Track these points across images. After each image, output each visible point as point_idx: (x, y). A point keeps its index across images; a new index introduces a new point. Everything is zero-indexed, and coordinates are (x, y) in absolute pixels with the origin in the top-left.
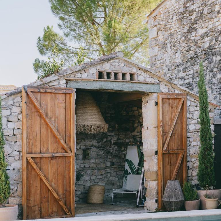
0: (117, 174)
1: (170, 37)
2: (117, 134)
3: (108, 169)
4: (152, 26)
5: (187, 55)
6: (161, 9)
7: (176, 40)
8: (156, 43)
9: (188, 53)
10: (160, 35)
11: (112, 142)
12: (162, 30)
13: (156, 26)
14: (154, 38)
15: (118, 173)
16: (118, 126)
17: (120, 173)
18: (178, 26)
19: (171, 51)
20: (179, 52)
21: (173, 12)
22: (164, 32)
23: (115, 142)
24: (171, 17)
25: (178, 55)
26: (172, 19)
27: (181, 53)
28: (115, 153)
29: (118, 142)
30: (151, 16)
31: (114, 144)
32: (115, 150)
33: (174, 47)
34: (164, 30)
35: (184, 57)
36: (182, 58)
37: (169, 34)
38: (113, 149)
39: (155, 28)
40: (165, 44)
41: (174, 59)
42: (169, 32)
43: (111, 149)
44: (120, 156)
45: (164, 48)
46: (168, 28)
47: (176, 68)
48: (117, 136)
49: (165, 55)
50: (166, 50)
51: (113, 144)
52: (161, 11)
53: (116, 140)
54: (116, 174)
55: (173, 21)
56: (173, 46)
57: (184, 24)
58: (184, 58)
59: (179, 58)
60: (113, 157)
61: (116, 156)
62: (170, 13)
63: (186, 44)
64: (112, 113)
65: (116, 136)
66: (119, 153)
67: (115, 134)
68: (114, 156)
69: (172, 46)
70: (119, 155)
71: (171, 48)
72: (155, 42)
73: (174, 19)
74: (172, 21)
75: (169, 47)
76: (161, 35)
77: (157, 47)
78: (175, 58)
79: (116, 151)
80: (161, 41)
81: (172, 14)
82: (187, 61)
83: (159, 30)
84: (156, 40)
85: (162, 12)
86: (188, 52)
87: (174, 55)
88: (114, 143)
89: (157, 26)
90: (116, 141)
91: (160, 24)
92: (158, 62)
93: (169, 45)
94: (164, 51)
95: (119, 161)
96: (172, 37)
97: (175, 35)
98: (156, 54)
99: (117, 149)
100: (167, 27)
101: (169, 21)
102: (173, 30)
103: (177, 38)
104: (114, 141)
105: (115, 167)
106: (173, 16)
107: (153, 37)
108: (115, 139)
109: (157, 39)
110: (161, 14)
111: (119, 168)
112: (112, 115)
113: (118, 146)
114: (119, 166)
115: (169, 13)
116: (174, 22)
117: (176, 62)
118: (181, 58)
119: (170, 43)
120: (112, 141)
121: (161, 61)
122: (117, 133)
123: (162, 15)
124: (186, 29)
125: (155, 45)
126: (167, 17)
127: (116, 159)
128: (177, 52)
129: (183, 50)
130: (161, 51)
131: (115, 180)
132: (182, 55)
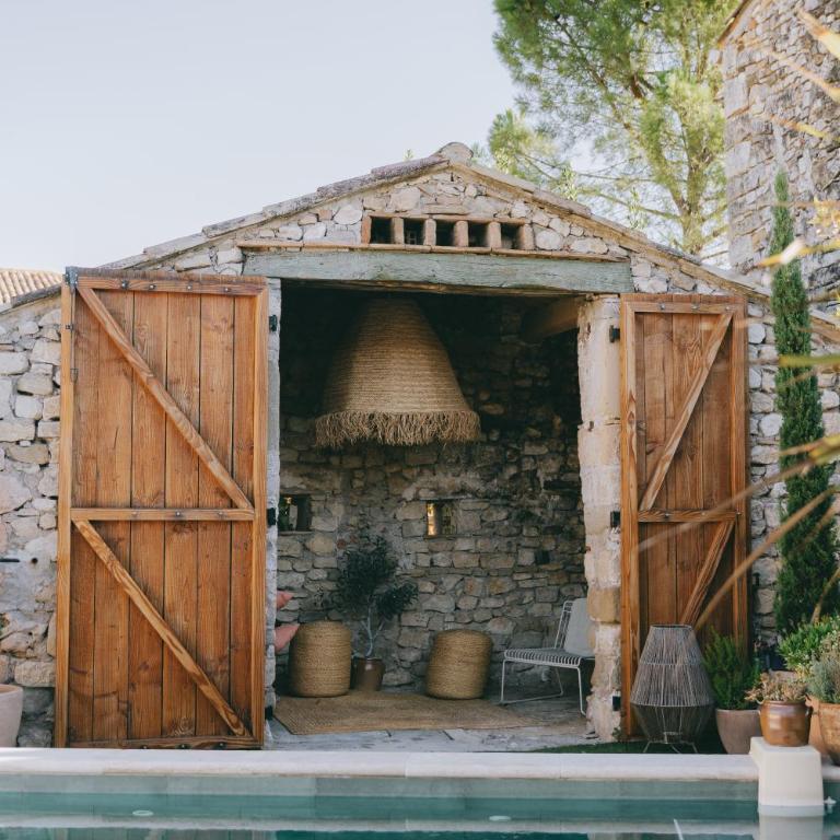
0: (559, 593)
1: (781, 102)
2: (557, 452)
3: (524, 576)
4: (734, 69)
5: (830, 164)
6: (758, 9)
7: (798, 110)
8: (743, 131)
9: (832, 154)
10: (754, 103)
11: (538, 479)
12: (758, 83)
13: (742, 69)
14: (739, 112)
15: (563, 590)
16: (564, 421)
17: (572, 590)
18: (805, 61)
19: (785, 153)
20: (806, 153)
21: (790, 15)
22: (767, 89)
23: (550, 479)
24: (784, 31)
25: (805, 164)
26: (786, 38)
27: (812, 157)
28: (552, 519)
29: (562, 478)
30: (730, 37)
31: (548, 485)
32: (550, 506)
33: (793, 140)
34: (765, 80)
35: (821, 169)
36: (817, 177)
37: (781, 94)
38: (543, 506)
39: (743, 76)
40: (769, 131)
41: (793, 182)
42: (781, 85)
43: (536, 502)
44: (572, 529)
45: (766, 143)
46: (778, 72)
47: (798, 215)
48: (561, 458)
49: (768, 169)
50: (770, 151)
51: (542, 486)
52: (758, 13)
53: (555, 473)
54: (555, 594)
55: (789, 46)
56: (792, 136)
57: (819, 53)
58: (821, 175)
59: (808, 175)
60: (544, 532)
61: (556, 530)
62: (782, 19)
63: (827, 122)
64: (539, 375)
65: (553, 459)
66: (568, 518)
67: (550, 451)
68: (547, 528)
69: (788, 137)
70: (567, 528)
71: (784, 143)
72: (740, 125)
73: (792, 41)
74: (785, 46)
75: (779, 139)
76: (757, 100)
77: (747, 144)
78: (798, 178)
79: (554, 510)
80: (757, 121)
81: (787, 21)
82: (828, 187)
83: (752, 81)
84: (745, 119)
85: (759, 19)
86: (834, 153)
87: (793, 168)
88: (546, 483)
89: (747, 68)
90: (556, 477)
91: (755, 63)
92: (751, 197)
93: (778, 133)
94: (765, 157)
95: (566, 548)
96: (788, 104)
97: (796, 97)
98: (744, 170)
99: (562, 505)
100: (774, 67)
101: (779, 47)
102: (790, 79)
103: (801, 106)
104: (547, 474)
105: (555, 568)
106: (789, 30)
107: (736, 109)
108: (553, 470)
109: (747, 116)
110: (757, 24)
111: (570, 573)
112: (540, 384)
113: (562, 496)
114: (569, 568)
115: (777, 19)
116: (792, 50)
117: (800, 191)
118: (812, 176)
119: (782, 125)
120: (539, 473)
121: (759, 192)
122: (558, 445)
123: (759, 30)
124: (825, 70)
125: (741, 137)
126: (772, 34)
127: (556, 540)
128: (801, 156)
129: (818, 145)
130: (757, 155)
131: (553, 614)
132: (816, 163)
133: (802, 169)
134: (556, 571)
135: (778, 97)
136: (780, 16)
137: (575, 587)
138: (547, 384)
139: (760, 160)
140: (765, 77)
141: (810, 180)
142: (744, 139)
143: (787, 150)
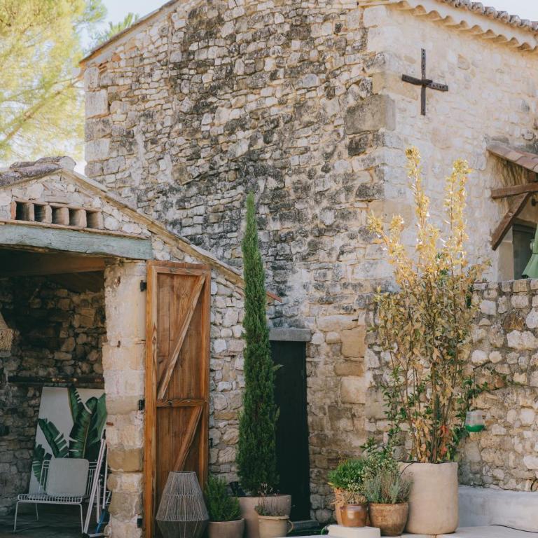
0: (14, 455)
1: (143, 118)
2: (16, 356)
4: (95, 85)
5: (189, 168)
6: (121, 48)
7: (159, 127)
8: (103, 130)
9: (191, 162)
10: (116, 112)
11: (5, 375)
12: (121, 100)
13: (105, 87)
14: (99, 116)
15: (16, 454)
16: (21, 334)
17: (22, 454)
18: (166, 95)
19: (146, 154)
20: (167, 157)
21: (154, 60)
22: (128, 106)
23: (11, 375)
24: (147, 69)
25: (166, 164)
26: (150, 75)
27: (172, 161)
28: (12, 404)
29: (19, 375)
30: (91, 61)
31: (11, 379)
32: (11, 395)
33: (154, 146)
34: (127, 99)
35: (181, 171)
36: (177, 175)
37: (142, 112)
38: (6, 394)
39: (104, 92)
40: (129, 134)
41: (152, 174)
42: (142, 106)
43: (3, 392)
44: (24, 410)
45: (128, 144)
46: (140, 97)
47: (158, 198)
48: (18, 360)
49: (128, 162)
50: (131, 150)
51: (7, 379)
52: (121, 52)
53: (14, 371)
54: (12, 456)
55: (152, 81)
56: (152, 143)
57: (181, 92)
58: (181, 174)
59: (168, 172)
60: (7, 414)
61: (14, 411)
62: (146, 61)
63: (187, 140)
64: (6, 300)
65: (14, 360)
66: (22, 402)
67: (13, 355)
68: (9, 410)
69: (149, 144)
70: (21, 410)
71: (145, 147)
72: (101, 126)
73: (156, 78)
74: (149, 80)
75: (141, 144)
76: (119, 111)
77: (107, 141)
78: (157, 172)
79: (13, 397)
80: (118, 126)
81: (150, 64)
82: (187, 184)
83: (114, 97)
84: (106, 123)
85: (122, 56)
86: (193, 161)
87: (154, 165)
88: (9, 377)
89: (109, 88)
90: (15, 374)
91: (118, 85)
92: (111, 178)
93: (140, 139)
94: (126, 153)
95: (20, 424)
96: (149, 120)
97: (157, 116)
98: (104, 157)
99: (18, 394)
100: (136, 93)
101: (142, 80)
102: (152, 104)
103: (162, 124)
104: (10, 371)
105: (12, 438)
106: (152, 70)
107: (97, 113)
108: (13, 369)
109: (108, 120)
110: (120, 59)
111: (21, 441)
112: (7, 307)
113: (19, 387)
114: (21, 438)
115: (142, 60)
116: (157, 85)
117: (159, 181)
118: (172, 174)
119: (144, 133)
120: (5, 371)
121: (119, 176)
122: (18, 351)
123: (123, 63)
124: (187, 105)
125: (101, 134)
126: (135, 69)
127: (13, 418)
128: (162, 158)
129: (178, 154)
130: (118, 151)
131: (10, 471)
132: (176, 165)
133: (162, 167)
134: (13, 440)
135: (140, 114)
136: (144, 59)
137: (24, 451)
138: (12, 307)
139: (120, 154)
140: (126, 97)
141: (170, 176)
142: (104, 136)
143: (148, 152)
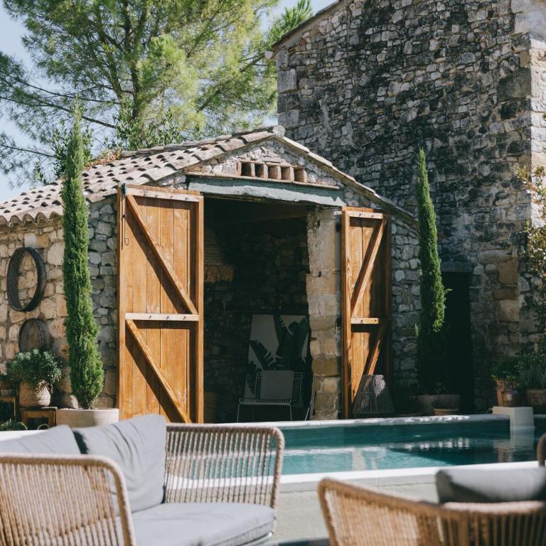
1: (327, 92)
3: (215, 361)
4: (286, 65)
5: (367, 133)
6: (307, 34)
7: (341, 99)
8: (293, 103)
9: (369, 128)
10: (304, 88)
11: (222, 305)
12: (308, 78)
13: (294, 67)
14: (290, 91)
18: (347, 72)
19: (330, 121)
20: (349, 124)
21: (335, 43)
22: (314, 83)
24: (330, 51)
25: (347, 130)
26: (333, 56)
27: (353, 127)
28: (229, 328)
30: (282, 45)
31: (227, 308)
32: (228, 321)
33: (337, 115)
34: (313, 76)
35: (361, 135)
36: (357, 139)
37: (326, 87)
38: (224, 320)
39: (293, 71)
40: (316, 106)
41: (335, 139)
42: (326, 82)
44: (238, 334)
45: (315, 114)
46: (324, 74)
47: (342, 158)
48: (233, 293)
49: (315, 129)
50: (318, 119)
52: (307, 37)
55: (334, 61)
56: (335, 113)
57: (359, 70)
58: (361, 138)
59: (349, 136)
60: (225, 336)
61: (231, 334)
62: (329, 45)
63: (365, 109)
65: (230, 293)
66: (236, 327)
68: (226, 333)
69: (333, 113)
71: (330, 116)
72: (291, 100)
73: (337, 58)
74: (332, 60)
75: (326, 114)
76: (306, 87)
77: (297, 112)
78: (340, 137)
79: (230, 323)
80: (306, 99)
81: (332, 47)
82: (365, 146)
83: (300, 76)
84: (296, 97)
85: (308, 40)
86: (371, 127)
87: (337, 131)
89: (297, 67)
90: (231, 304)
91: (305, 65)
93: (325, 109)
94: (313, 121)
96: (332, 94)
97: (339, 90)
98: (294, 125)
99: (233, 320)
100: (321, 71)
101: (326, 60)
102: (334, 80)
103: (344, 96)
104: (227, 302)
105: (229, 357)
106: (334, 51)
107: (288, 89)
109: (297, 95)
110: (307, 43)
113: (234, 314)
115: (325, 43)
116: (338, 64)
117: (342, 144)
118: (353, 138)
119: (328, 104)
123: (309, 47)
124: (365, 80)
125: (292, 106)
126: (320, 51)
127: (230, 340)
128: (344, 125)
129: (357, 121)
130: (306, 120)
132: (356, 130)
133: (345, 132)
135: (324, 89)
136: (327, 42)
137: (239, 367)
139: (308, 122)
140: (312, 74)
141: (351, 140)
142: (294, 108)
143: (332, 120)
